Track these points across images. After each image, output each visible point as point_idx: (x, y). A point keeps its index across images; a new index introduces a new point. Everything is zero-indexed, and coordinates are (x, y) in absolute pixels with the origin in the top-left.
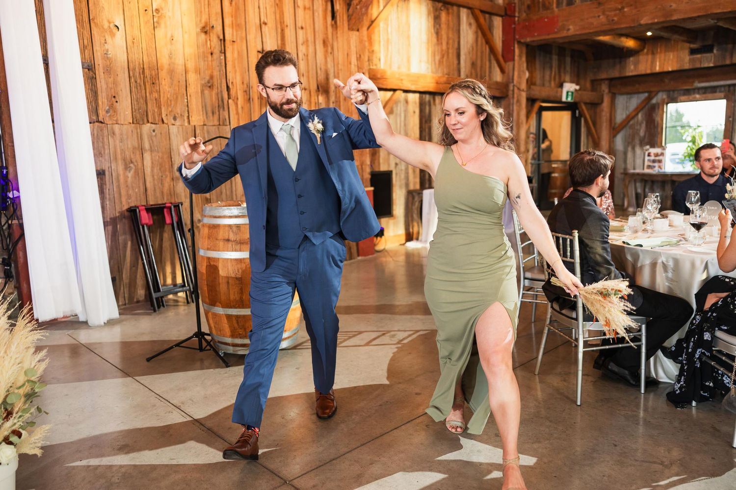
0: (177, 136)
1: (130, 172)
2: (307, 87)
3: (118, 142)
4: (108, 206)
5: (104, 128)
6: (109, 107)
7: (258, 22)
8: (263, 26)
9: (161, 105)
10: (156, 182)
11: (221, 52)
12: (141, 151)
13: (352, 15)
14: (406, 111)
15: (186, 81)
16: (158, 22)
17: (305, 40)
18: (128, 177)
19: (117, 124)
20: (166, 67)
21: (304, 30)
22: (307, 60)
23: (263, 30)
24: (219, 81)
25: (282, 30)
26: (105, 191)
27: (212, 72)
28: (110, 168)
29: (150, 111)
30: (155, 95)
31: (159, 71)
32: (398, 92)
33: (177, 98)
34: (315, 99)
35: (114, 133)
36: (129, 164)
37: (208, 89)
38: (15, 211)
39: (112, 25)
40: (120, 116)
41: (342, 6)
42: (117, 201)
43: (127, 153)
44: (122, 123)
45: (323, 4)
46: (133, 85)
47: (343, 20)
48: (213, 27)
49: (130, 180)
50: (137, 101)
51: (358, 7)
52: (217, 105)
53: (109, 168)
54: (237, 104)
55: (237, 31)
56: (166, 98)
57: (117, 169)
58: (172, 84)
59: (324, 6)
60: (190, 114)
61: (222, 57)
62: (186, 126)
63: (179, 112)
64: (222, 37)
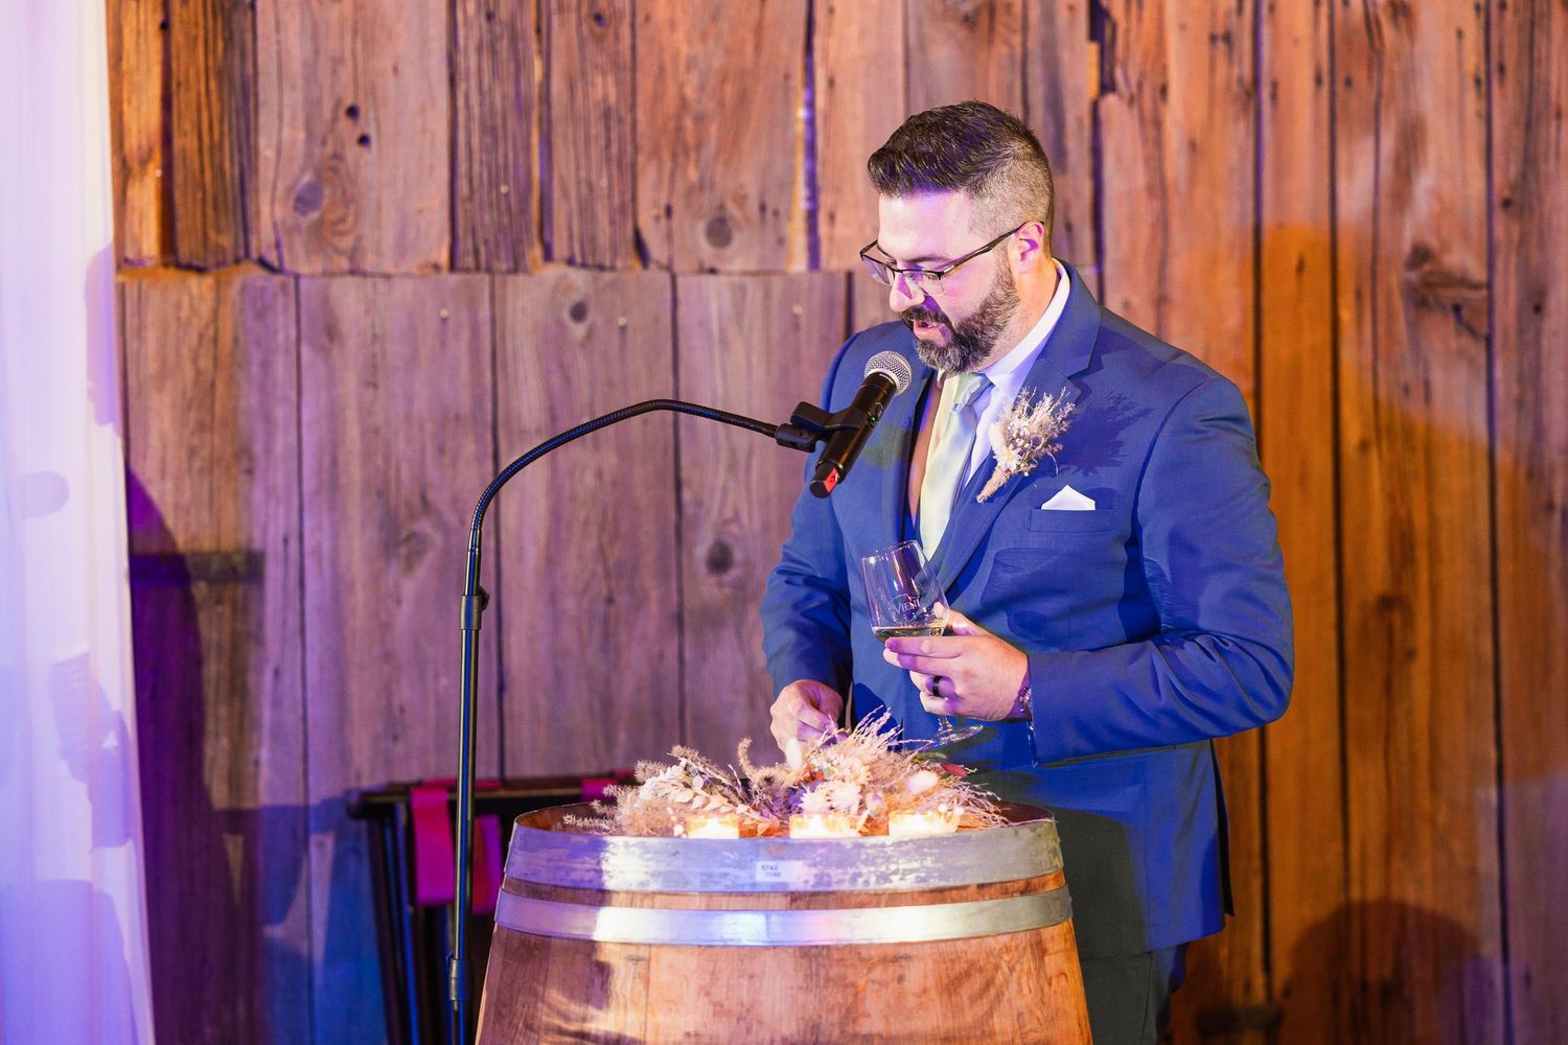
0: (724, 341)
1: (409, 565)
3: (351, 381)
4: (265, 772)
5: (280, 300)
6: (318, 173)
9: (636, 149)
10: (568, 634)
12: (489, 437)
18: (399, 602)
19: (353, 272)
26: (251, 678)
28: (294, 545)
29: (565, 194)
30: (604, 88)
33: (743, 98)
35: (331, 332)
36: (412, 517)
40: (378, 225)
42: (317, 746)
43: (401, 446)
44: (388, 266)
46: (469, 37)
49: (403, 616)
50: (490, 131)
53: (286, 541)
54: (1158, 124)
56: (670, 104)
57: (335, 549)
58: (715, 15)
60: (825, 200)
62: (790, 281)
63: (753, 193)
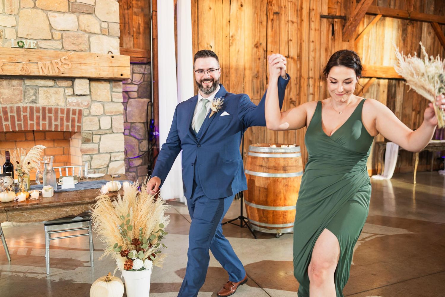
2: (313, 77)
7: (286, 39)
8: (290, 42)
11: (264, 58)
13: (345, 32)
14: (378, 91)
15: (244, 74)
16: (232, 43)
17: (314, 48)
20: (234, 67)
21: (314, 43)
22: (315, 60)
23: (289, 44)
24: (262, 74)
25: (301, 44)
27: (259, 69)
31: (231, 69)
32: (373, 79)
34: (318, 84)
37: (256, 78)
38: (156, 141)
39: (209, 46)
41: (339, 27)
45: (327, 27)
47: (339, 35)
48: (261, 44)
51: (350, 27)
52: (260, 88)
55: (274, 45)
56: (233, 84)
58: (236, 76)
59: (328, 28)
61: (265, 61)
64: (265, 49)
